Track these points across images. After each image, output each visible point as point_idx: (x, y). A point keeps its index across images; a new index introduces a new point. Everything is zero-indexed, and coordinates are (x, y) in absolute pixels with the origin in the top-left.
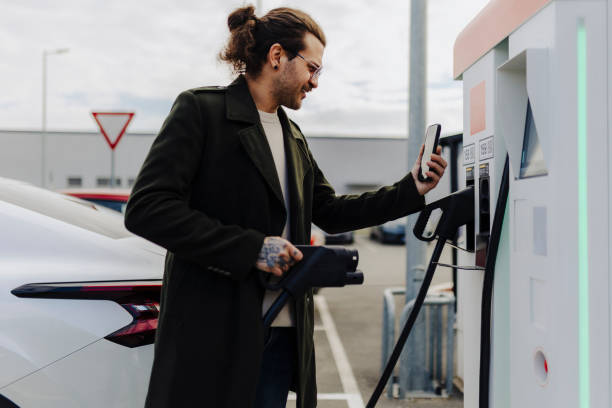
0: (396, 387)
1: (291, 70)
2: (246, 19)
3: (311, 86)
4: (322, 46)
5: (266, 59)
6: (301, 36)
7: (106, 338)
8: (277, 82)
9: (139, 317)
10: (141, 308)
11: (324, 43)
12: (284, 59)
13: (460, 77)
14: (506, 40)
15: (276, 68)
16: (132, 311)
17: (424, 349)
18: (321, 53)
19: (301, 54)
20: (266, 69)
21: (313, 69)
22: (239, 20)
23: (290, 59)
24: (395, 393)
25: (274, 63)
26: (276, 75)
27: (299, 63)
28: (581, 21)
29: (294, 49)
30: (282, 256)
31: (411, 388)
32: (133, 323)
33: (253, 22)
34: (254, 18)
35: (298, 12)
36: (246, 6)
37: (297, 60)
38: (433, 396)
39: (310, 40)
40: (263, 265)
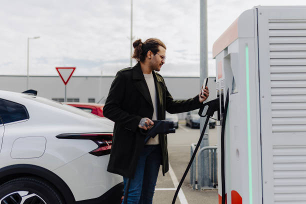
0: (196, 186)
1: (155, 59)
2: (139, 44)
3: (163, 63)
4: (164, 49)
5: (147, 56)
6: (157, 47)
7: (90, 153)
8: (150, 63)
9: (100, 146)
10: (101, 143)
11: (165, 48)
12: (152, 55)
13: (215, 58)
14: (227, 48)
15: (150, 59)
16: (98, 144)
17: (209, 168)
18: (165, 52)
19: (158, 53)
20: (147, 59)
21: (162, 57)
22: (137, 44)
23: (154, 55)
24: (196, 187)
25: (149, 57)
26: (150, 61)
27: (158, 56)
28: (247, 45)
29: (155, 51)
30: (146, 123)
31: (203, 185)
32: (98, 148)
33: (141, 44)
34: (141, 43)
35: (156, 39)
36: (138, 39)
37: (157, 55)
38: (213, 188)
39: (160, 48)
40: (140, 126)
